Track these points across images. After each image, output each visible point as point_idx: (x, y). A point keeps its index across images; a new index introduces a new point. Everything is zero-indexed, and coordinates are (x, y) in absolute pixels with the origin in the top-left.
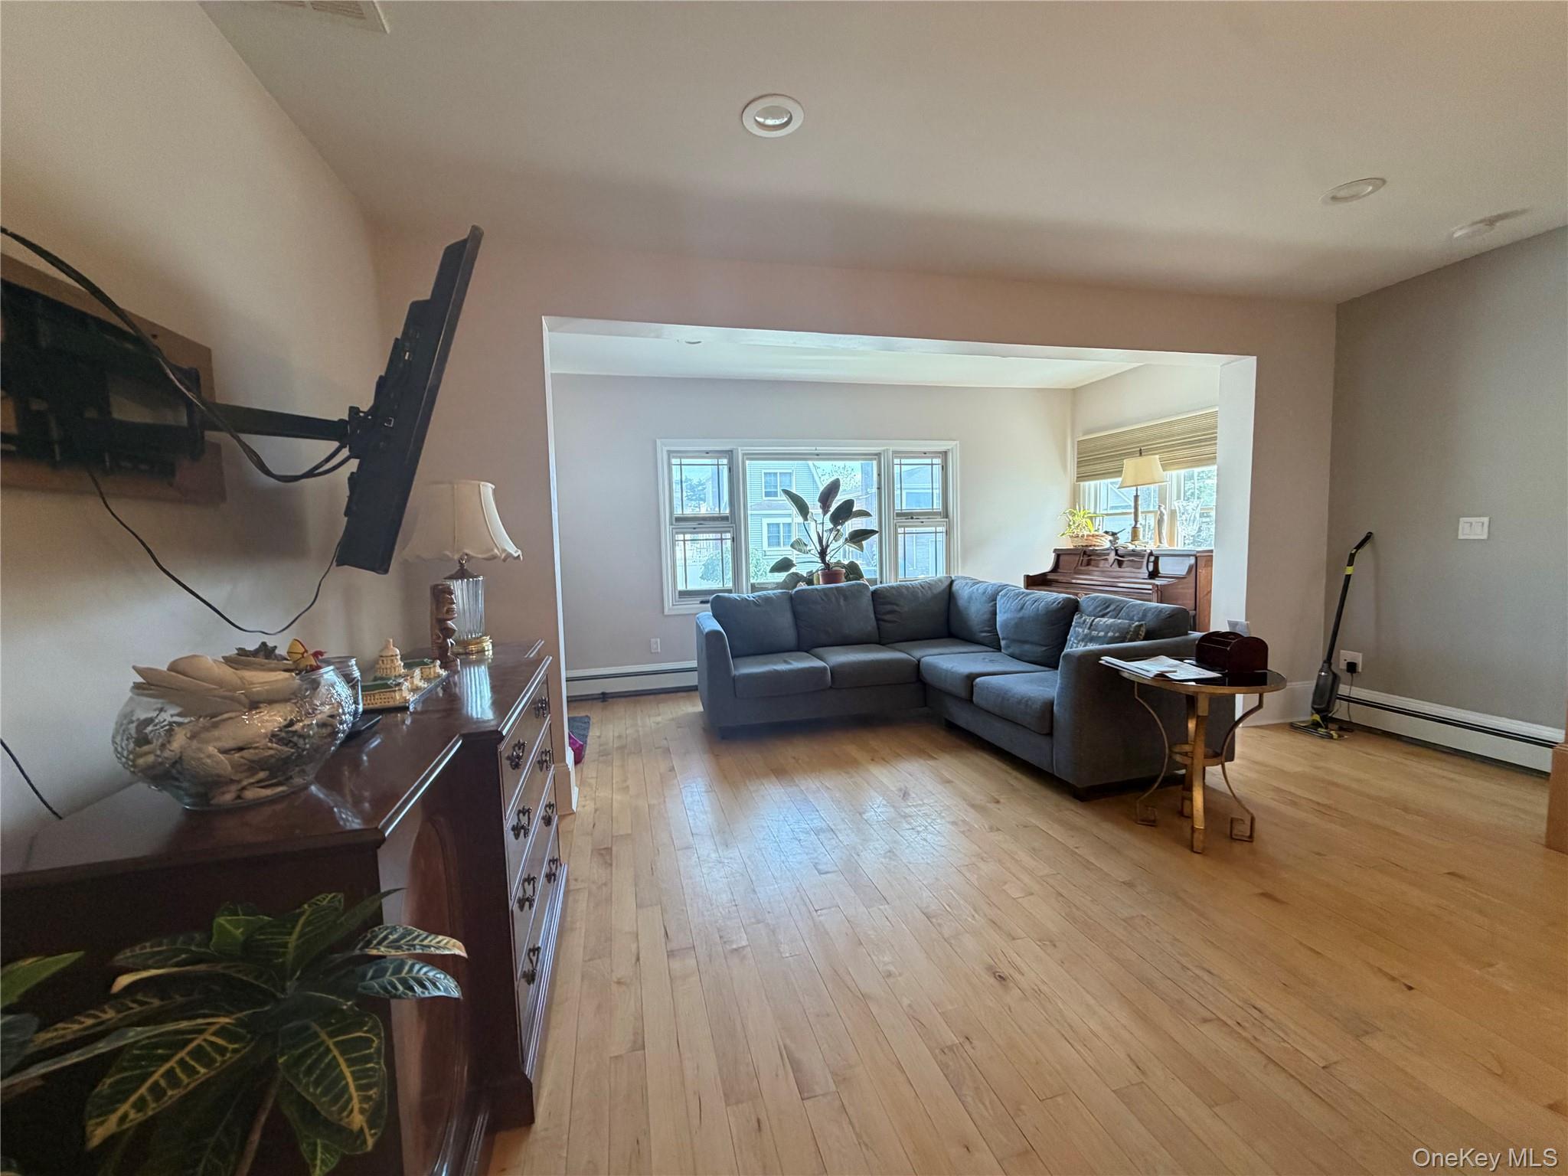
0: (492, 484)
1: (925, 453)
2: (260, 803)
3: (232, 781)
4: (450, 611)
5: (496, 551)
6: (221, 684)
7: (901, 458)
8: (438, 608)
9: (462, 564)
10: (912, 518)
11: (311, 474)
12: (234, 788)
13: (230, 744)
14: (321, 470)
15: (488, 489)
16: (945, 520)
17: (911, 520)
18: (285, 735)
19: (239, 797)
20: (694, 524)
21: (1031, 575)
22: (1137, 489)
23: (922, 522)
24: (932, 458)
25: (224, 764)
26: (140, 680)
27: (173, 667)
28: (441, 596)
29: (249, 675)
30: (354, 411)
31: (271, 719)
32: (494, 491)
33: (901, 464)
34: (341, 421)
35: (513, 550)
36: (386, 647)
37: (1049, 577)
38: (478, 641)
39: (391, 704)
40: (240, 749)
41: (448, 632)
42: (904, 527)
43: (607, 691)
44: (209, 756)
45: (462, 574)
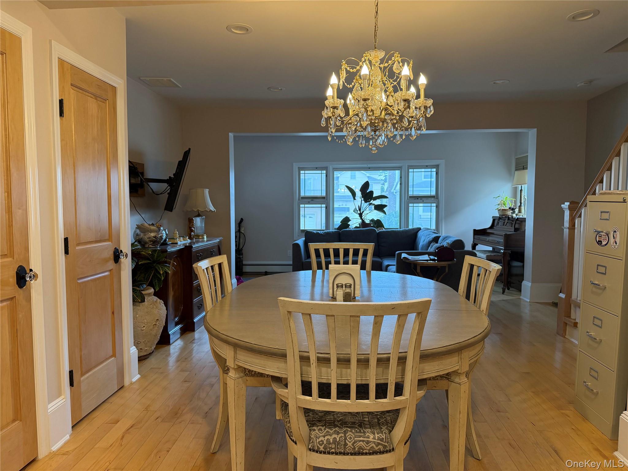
0: (208, 189)
1: (427, 166)
2: (151, 248)
3: (148, 243)
4: (193, 225)
5: (207, 209)
6: (147, 228)
7: (413, 169)
8: (190, 224)
9: (199, 213)
10: (418, 199)
11: (161, 194)
12: (148, 244)
13: (148, 237)
14: (164, 192)
15: (207, 191)
16: (436, 200)
17: (418, 200)
18: (155, 237)
19: (148, 246)
20: (309, 200)
21: (477, 229)
22: (521, 186)
23: (423, 201)
24: (431, 168)
25: (147, 240)
26: (137, 227)
27: (141, 225)
28: (191, 221)
29: (151, 227)
30: (170, 177)
31: (153, 235)
32: (209, 191)
33: (413, 172)
34: (168, 179)
35: (212, 208)
36: (175, 231)
37: (488, 231)
38: (203, 236)
39: (175, 242)
40: (149, 238)
41: (192, 231)
42: (413, 203)
43: (268, 271)
44: (145, 238)
45: (199, 215)
